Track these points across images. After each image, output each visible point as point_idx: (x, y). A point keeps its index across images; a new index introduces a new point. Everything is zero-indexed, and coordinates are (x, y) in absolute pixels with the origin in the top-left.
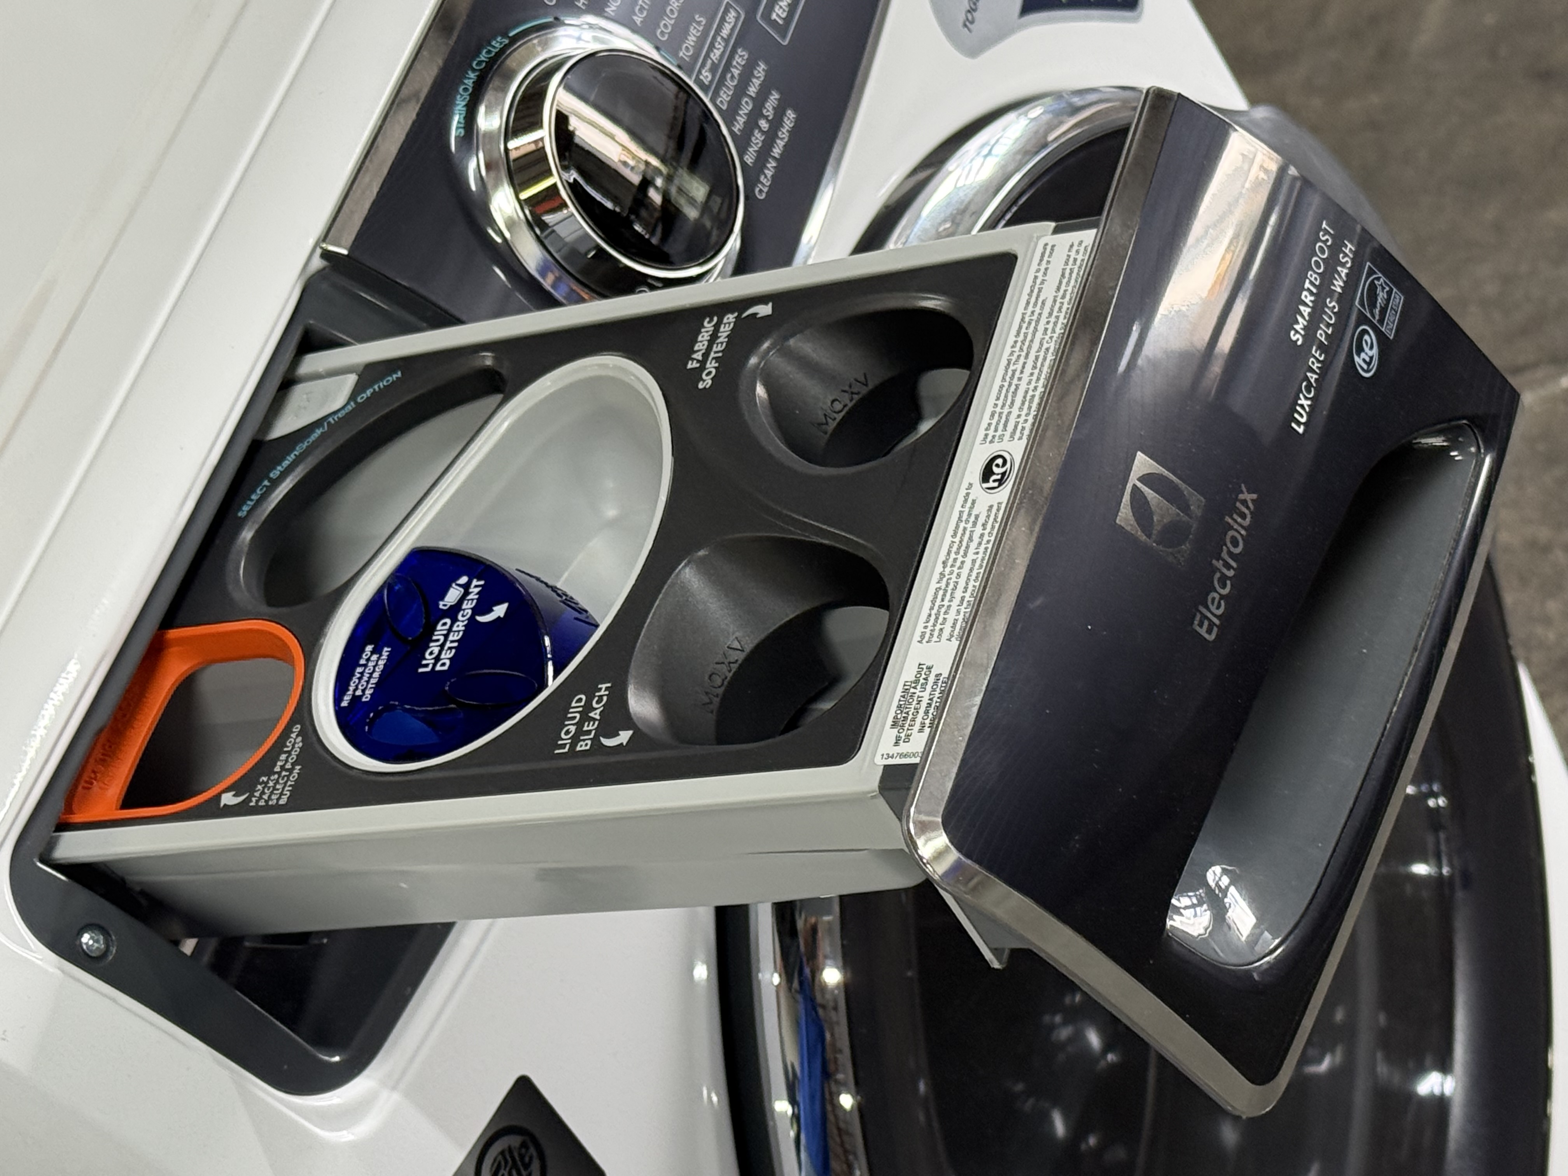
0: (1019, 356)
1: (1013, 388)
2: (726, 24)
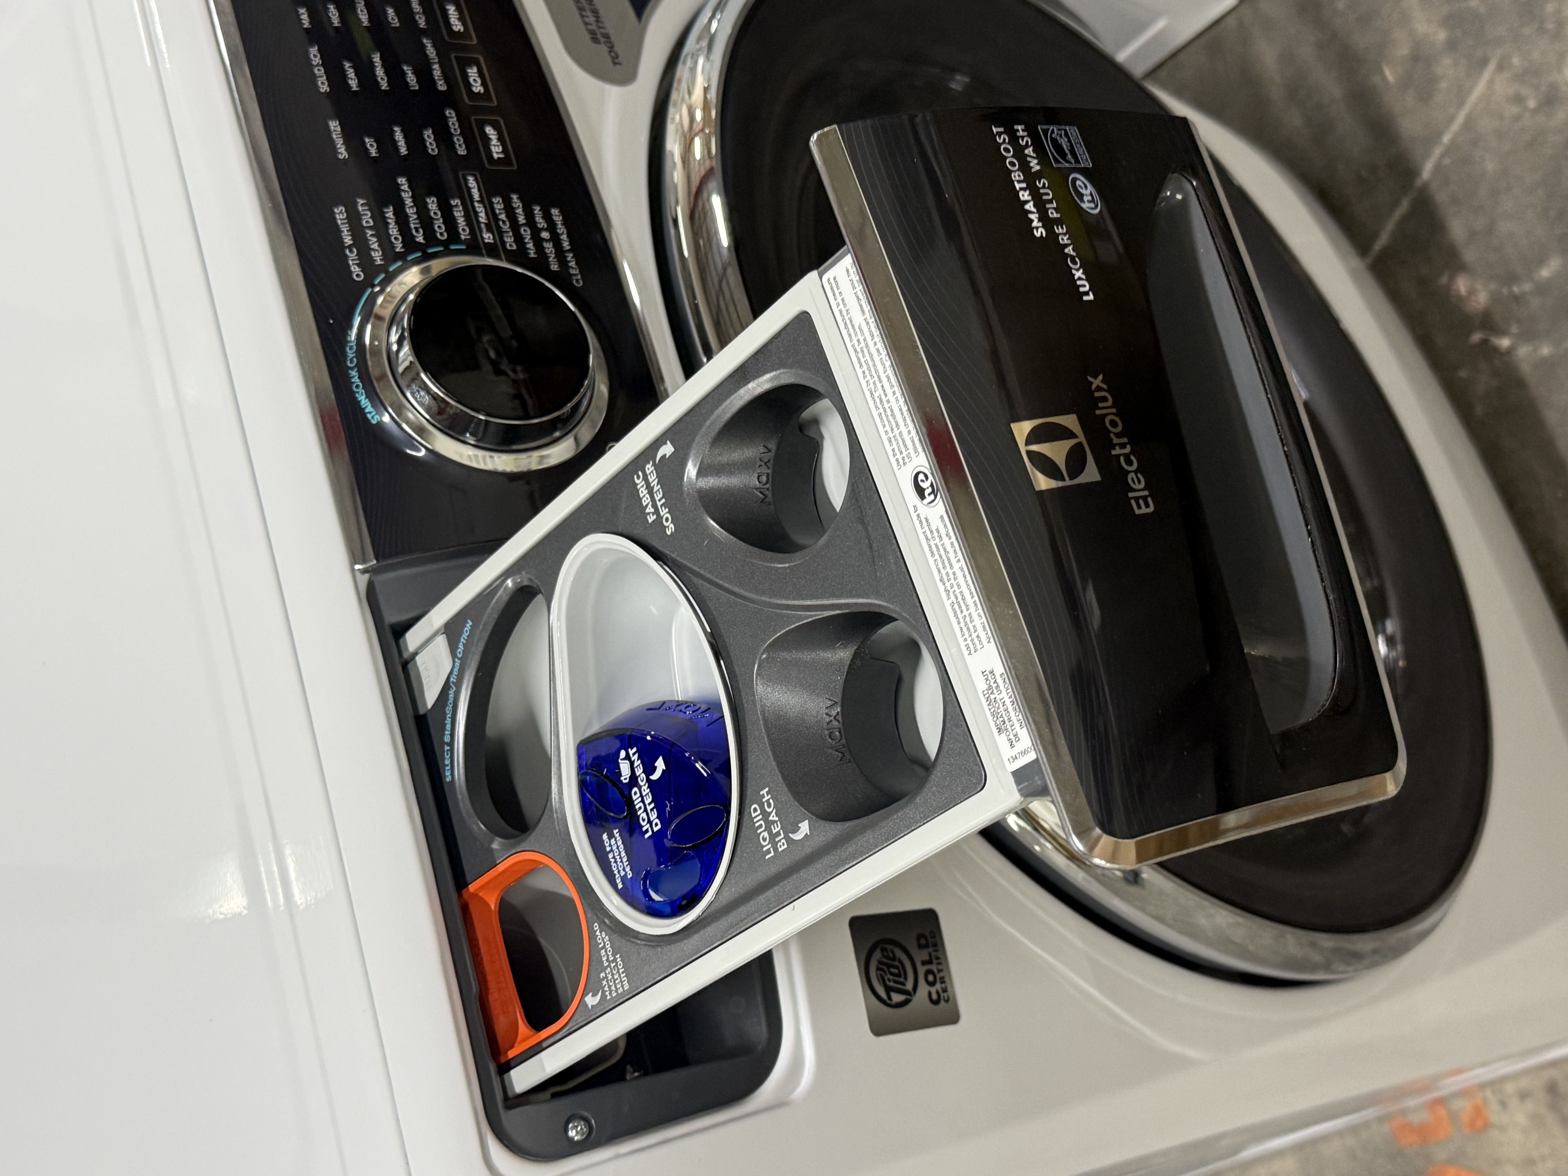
0: (874, 383)
1: (888, 411)
2: (473, 190)
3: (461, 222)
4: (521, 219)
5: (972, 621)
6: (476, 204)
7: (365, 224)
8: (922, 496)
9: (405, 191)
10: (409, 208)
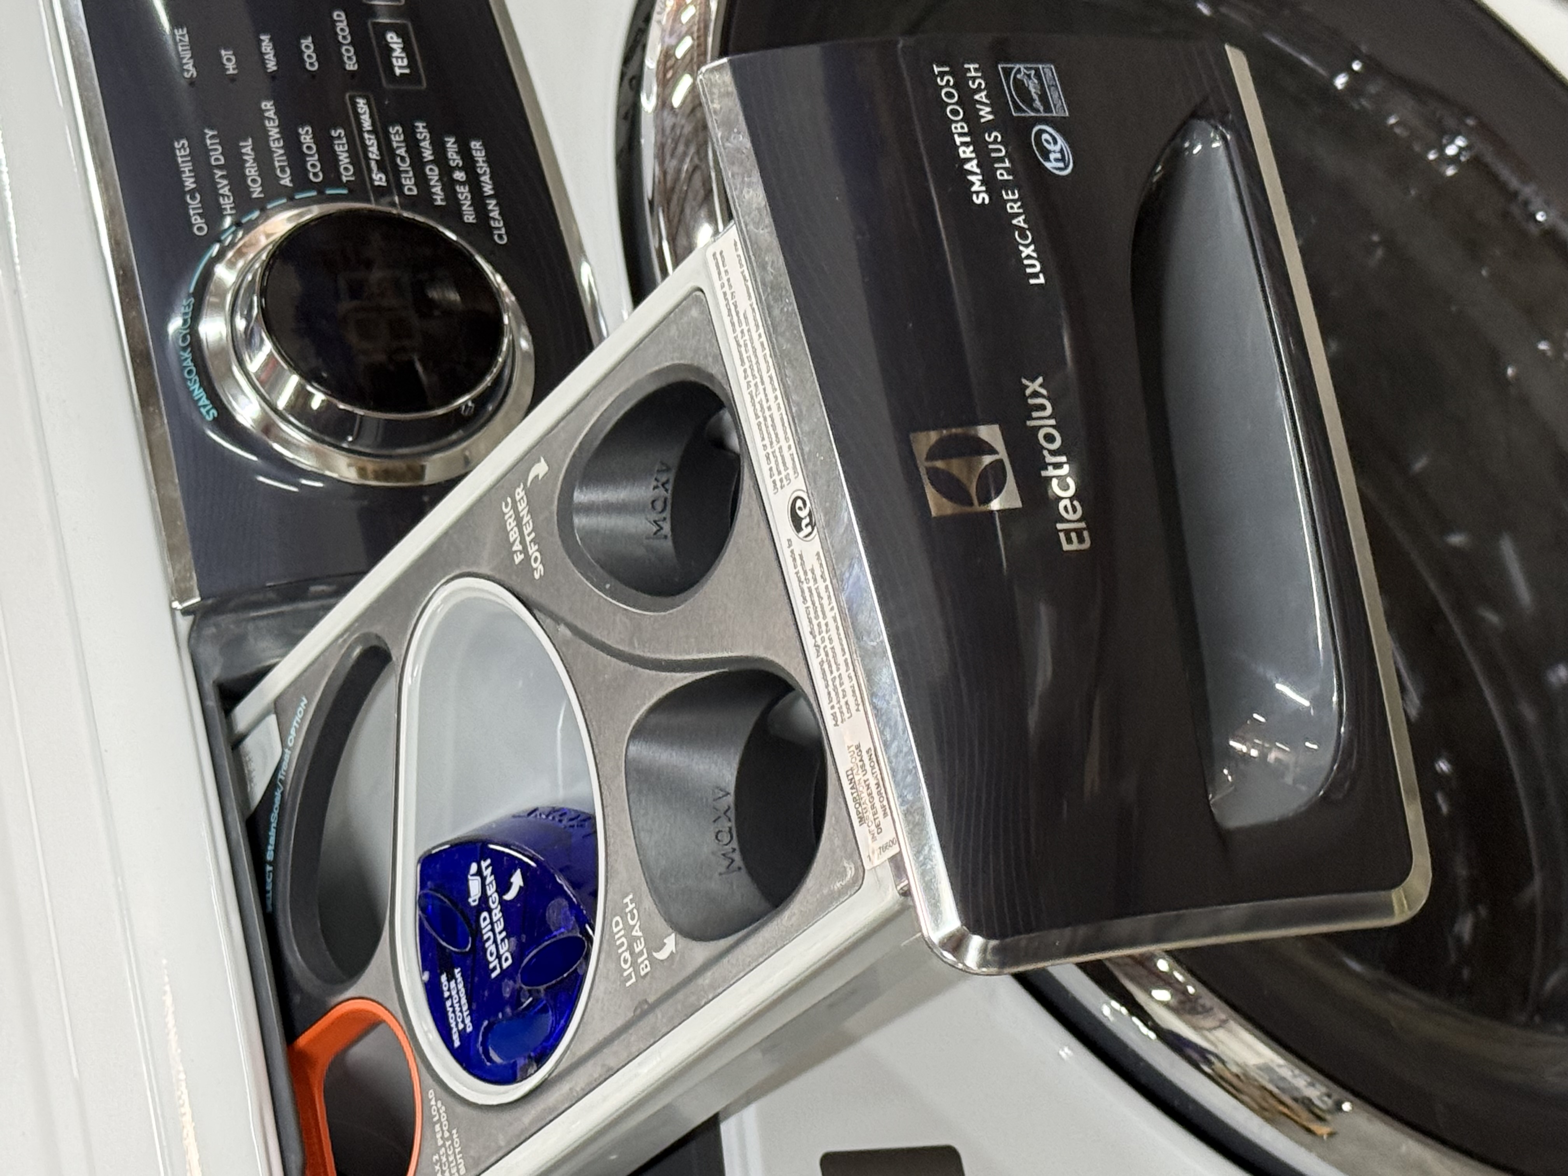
2: (363, 117)
3: (344, 158)
4: (428, 155)
5: (841, 684)
6: (366, 136)
7: (213, 163)
8: (798, 528)
9: (269, 119)
10: (274, 140)
